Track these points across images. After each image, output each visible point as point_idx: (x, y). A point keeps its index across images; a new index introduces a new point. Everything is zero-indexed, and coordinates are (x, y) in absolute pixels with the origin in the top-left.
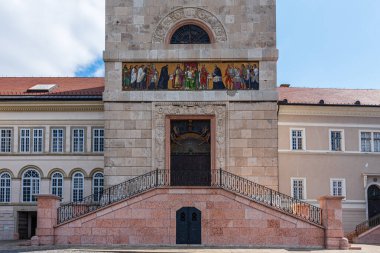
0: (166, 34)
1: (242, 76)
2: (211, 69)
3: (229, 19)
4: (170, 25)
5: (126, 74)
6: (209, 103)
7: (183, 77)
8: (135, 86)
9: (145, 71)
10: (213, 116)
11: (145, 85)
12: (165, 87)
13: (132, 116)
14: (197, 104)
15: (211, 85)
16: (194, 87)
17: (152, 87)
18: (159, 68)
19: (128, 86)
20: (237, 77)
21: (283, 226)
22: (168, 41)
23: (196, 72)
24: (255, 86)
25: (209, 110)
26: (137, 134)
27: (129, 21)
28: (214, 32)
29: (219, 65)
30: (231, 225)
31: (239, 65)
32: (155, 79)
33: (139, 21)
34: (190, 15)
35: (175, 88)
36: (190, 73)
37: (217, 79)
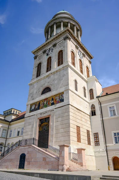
0: (40, 92)
1: (59, 99)
2: (51, 99)
3: (56, 82)
4: (41, 90)
5: (31, 108)
6: (49, 111)
7: (43, 104)
9: (35, 105)
10: (50, 115)
11: (35, 110)
12: (39, 109)
13: (30, 121)
14: (46, 112)
16: (46, 106)
18: (38, 103)
19: (31, 111)
20: (58, 100)
22: (41, 94)
23: (47, 101)
25: (49, 113)
27: (33, 92)
28: (52, 88)
32: (37, 107)
33: (35, 92)
34: (46, 85)
35: (41, 108)
36: (45, 102)
37: (52, 102)
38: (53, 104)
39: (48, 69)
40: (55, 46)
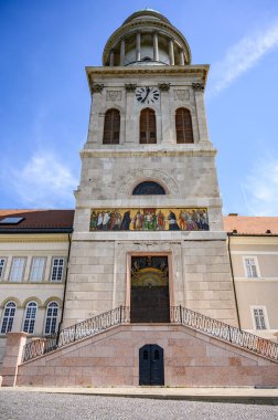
0: (129, 188)
1: (193, 219)
2: (166, 214)
3: (180, 177)
4: (133, 182)
5: (94, 217)
6: (166, 241)
7: (142, 220)
8: (101, 228)
9: (110, 215)
10: (170, 253)
11: (109, 227)
12: (127, 229)
13: (96, 253)
14: (155, 242)
15: (167, 227)
16: (152, 228)
17: (116, 228)
19: (95, 227)
20: (190, 220)
21: (244, 363)
22: (131, 192)
23: (154, 216)
24: (205, 227)
25: (167, 248)
26: (100, 269)
27: (99, 179)
28: (168, 186)
29: (173, 211)
30: (193, 363)
31: (191, 211)
32: (118, 222)
33: (107, 179)
34: (148, 175)
35: (135, 229)
36: (149, 217)
37: (172, 221)
38: (174, 227)
39: (142, 135)
40: (164, 88)
